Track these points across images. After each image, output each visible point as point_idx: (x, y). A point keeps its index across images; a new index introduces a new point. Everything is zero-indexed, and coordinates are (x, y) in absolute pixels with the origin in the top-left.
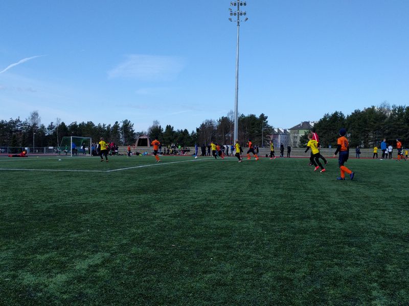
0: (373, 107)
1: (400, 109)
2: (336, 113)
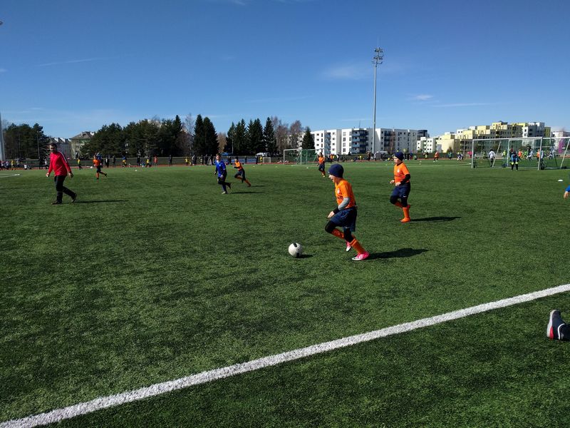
0: (146, 120)
1: (169, 122)
2: (113, 125)
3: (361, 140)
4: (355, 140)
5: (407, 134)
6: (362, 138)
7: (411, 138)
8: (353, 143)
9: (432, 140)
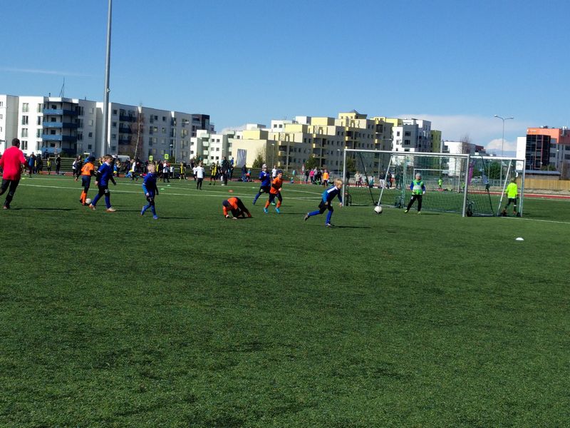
3: (65, 126)
4: (51, 125)
5: (168, 120)
6: (68, 120)
7: (179, 131)
8: (46, 130)
9: (221, 137)
